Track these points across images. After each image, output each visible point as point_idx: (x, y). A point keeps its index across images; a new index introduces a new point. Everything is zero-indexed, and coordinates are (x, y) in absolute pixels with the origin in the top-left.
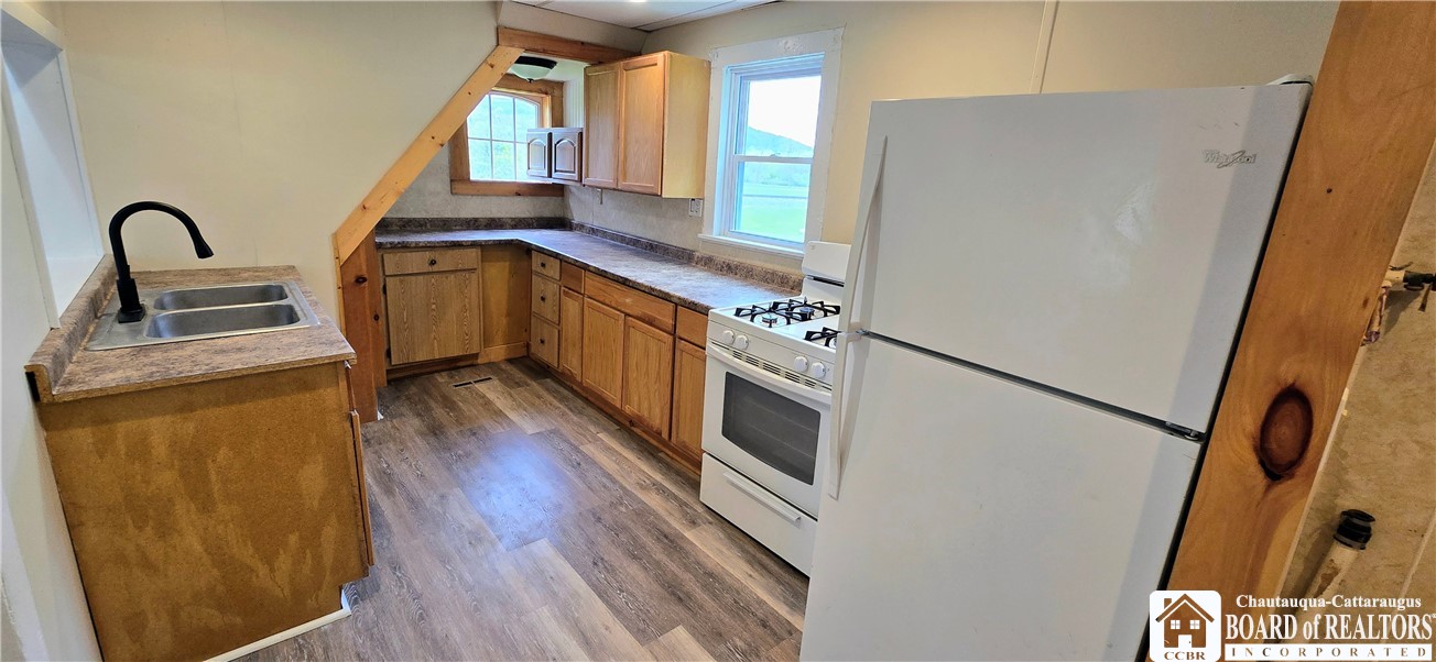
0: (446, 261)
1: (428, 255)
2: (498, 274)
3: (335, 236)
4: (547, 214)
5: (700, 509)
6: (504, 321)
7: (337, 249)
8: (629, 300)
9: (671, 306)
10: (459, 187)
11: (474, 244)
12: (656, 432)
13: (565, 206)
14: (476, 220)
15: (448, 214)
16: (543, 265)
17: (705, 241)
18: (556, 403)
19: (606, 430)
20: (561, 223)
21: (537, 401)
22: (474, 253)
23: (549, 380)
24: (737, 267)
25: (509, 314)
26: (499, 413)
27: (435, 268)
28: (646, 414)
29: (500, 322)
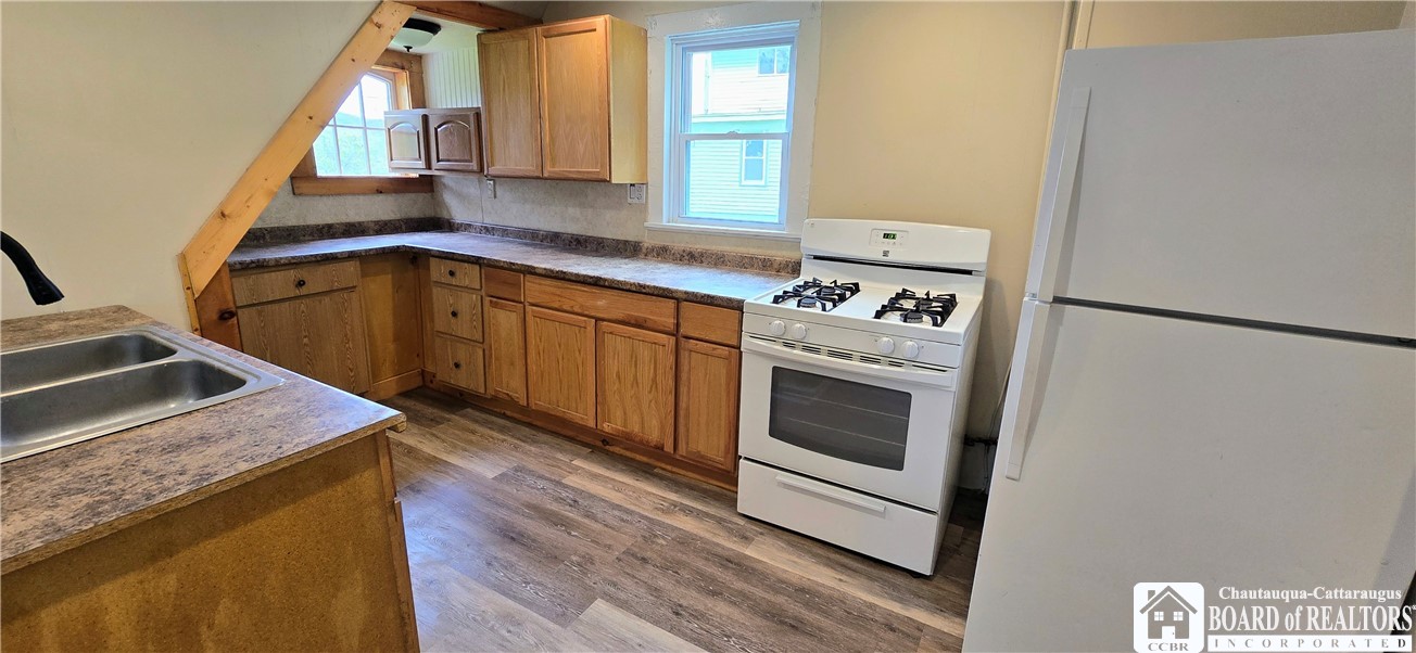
0: (317, 280)
1: (292, 274)
2: (381, 290)
3: (183, 258)
4: (415, 213)
6: (391, 347)
7: (186, 275)
8: (602, 303)
9: (671, 304)
10: (304, 186)
11: (352, 256)
12: (656, 447)
13: (438, 203)
14: (330, 226)
16: (452, 274)
17: (650, 230)
18: (495, 434)
19: (578, 455)
20: (437, 223)
21: (473, 438)
22: (352, 268)
23: (469, 410)
24: (702, 255)
25: (397, 338)
26: (433, 461)
27: (304, 290)
28: (636, 429)
29: (388, 349)
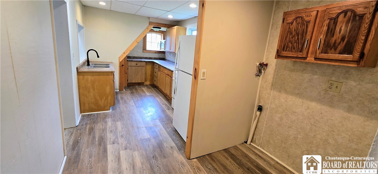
0: (139, 64)
1: (136, 63)
2: (149, 67)
3: (119, 57)
4: (161, 57)
5: (171, 108)
6: (150, 77)
7: (119, 60)
8: (166, 71)
9: (171, 72)
10: (144, 51)
11: (144, 61)
13: (165, 56)
14: (147, 57)
15: (142, 56)
16: (156, 66)
18: (155, 92)
19: (162, 96)
20: (164, 59)
21: (152, 91)
22: (144, 63)
23: (156, 88)
25: (151, 76)
26: (144, 92)
27: (137, 65)
28: (167, 93)
29: (149, 77)
